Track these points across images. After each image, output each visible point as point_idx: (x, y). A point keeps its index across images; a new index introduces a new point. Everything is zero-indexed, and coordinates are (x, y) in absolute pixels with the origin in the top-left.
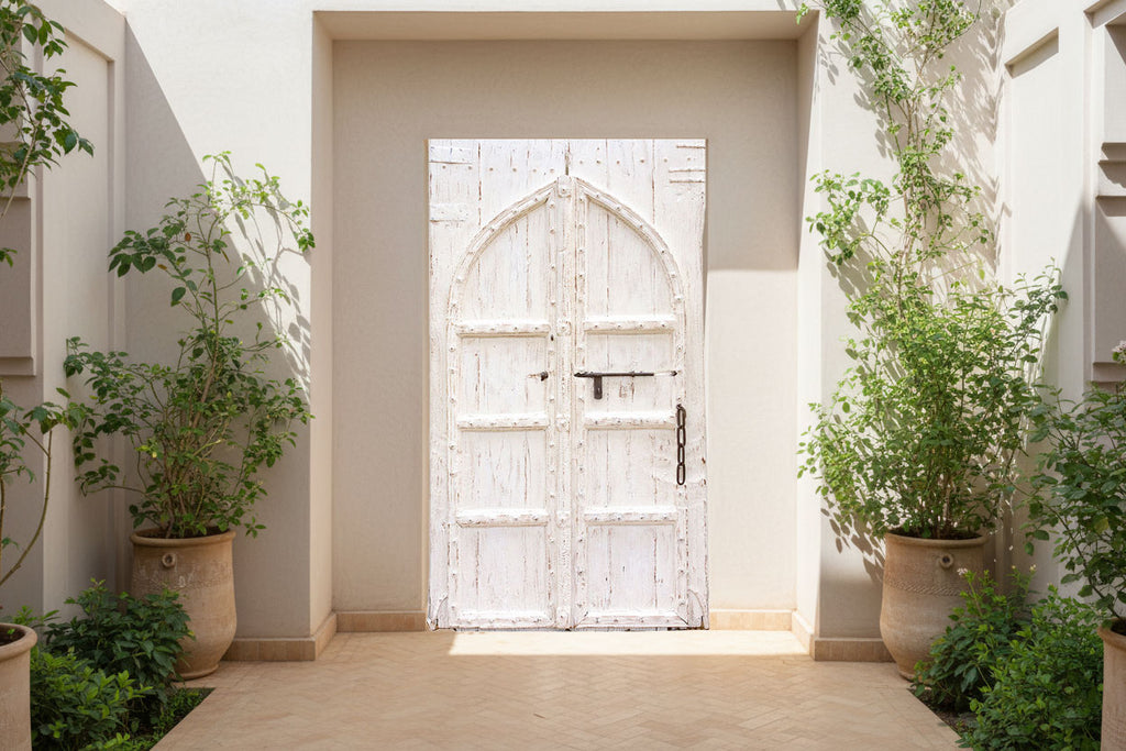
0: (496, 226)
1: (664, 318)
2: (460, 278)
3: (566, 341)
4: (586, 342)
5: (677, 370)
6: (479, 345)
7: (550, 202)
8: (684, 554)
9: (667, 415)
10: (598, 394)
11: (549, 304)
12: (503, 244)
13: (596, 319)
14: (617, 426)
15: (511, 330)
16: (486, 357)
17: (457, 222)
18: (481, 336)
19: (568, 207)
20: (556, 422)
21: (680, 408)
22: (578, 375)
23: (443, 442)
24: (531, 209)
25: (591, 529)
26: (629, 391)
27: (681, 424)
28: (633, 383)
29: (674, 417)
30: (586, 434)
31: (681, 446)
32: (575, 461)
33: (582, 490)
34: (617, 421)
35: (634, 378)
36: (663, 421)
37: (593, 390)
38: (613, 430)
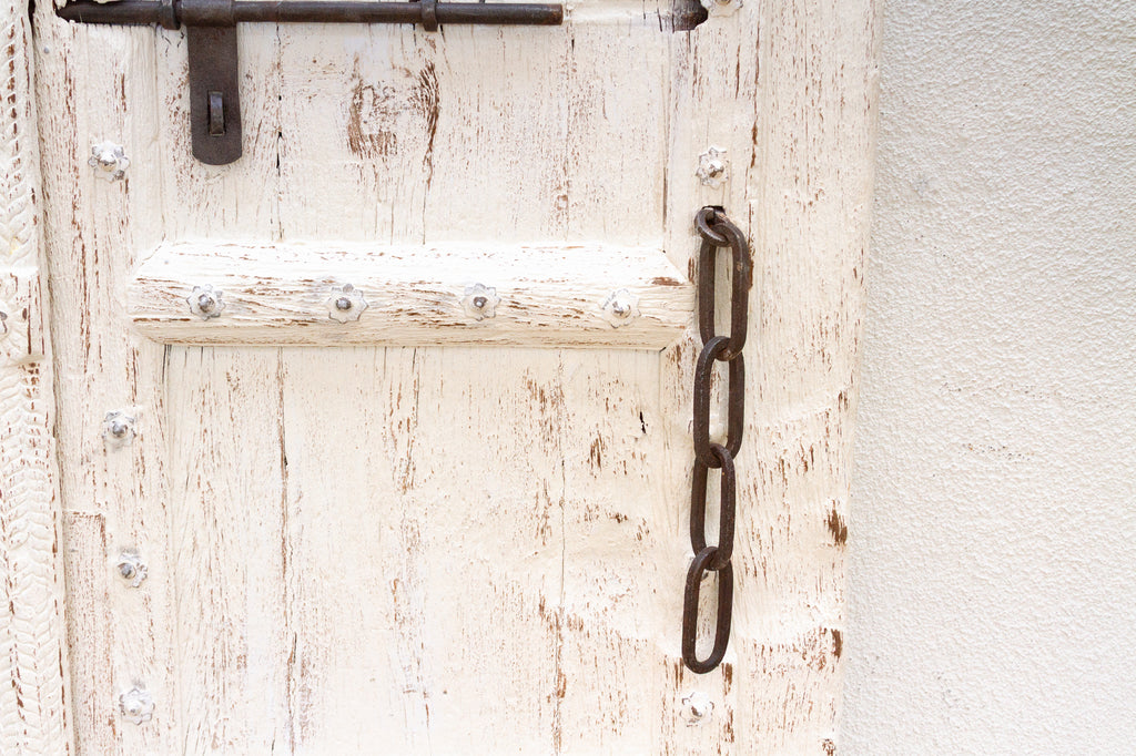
9: (643, 268)
10: (216, 133)
14: (332, 327)
21: (716, 232)
26: (406, 115)
27: (723, 329)
28: (431, 69)
29: (676, 284)
30: (147, 383)
31: (712, 458)
32: (87, 534)
33: (139, 684)
34: (333, 296)
35: (436, 36)
36: (610, 308)
37: (185, 105)
38: (304, 344)
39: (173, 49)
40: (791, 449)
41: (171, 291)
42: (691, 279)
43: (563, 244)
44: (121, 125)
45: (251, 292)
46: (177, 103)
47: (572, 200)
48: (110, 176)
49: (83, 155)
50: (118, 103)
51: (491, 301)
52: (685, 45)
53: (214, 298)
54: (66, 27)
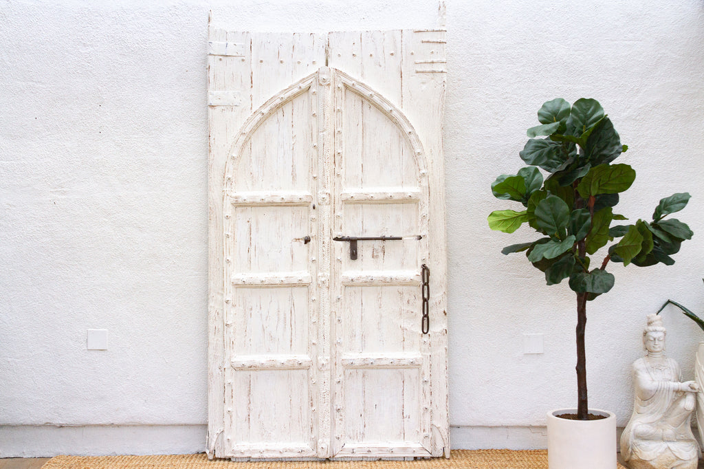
0: (265, 111)
1: (411, 190)
2: (234, 155)
3: (326, 210)
4: (343, 211)
5: (422, 234)
6: (251, 213)
7: (313, 90)
8: (428, 394)
9: (414, 273)
10: (354, 256)
11: (311, 177)
12: (271, 126)
13: (352, 191)
14: (370, 283)
15: (278, 200)
16: (257, 223)
17: (232, 107)
18: (253, 205)
19: (328, 93)
20: (317, 280)
21: (424, 268)
22: (337, 239)
23: (219, 297)
24: (296, 96)
25: (348, 372)
26: (380, 253)
27: (426, 281)
28: (384, 246)
29: (419, 275)
30: (343, 290)
31: (425, 300)
32: (334, 314)
33: (340, 339)
34: (370, 278)
35: (384, 242)
36: (410, 279)
37: (349, 252)
38: (366, 286)
39: (348, 244)
40: (437, 301)
41: (347, 278)
42: (421, 275)
43: (403, 270)
44: (341, 255)
45: (359, 278)
47: (404, 264)
48: (339, 262)
49: (336, 259)
50: (341, 251)
51: (393, 278)
52: (419, 242)
53: (353, 279)
54: (334, 241)
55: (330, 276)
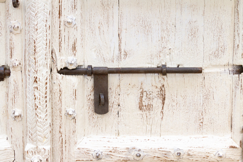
4: (78, 12)
22: (65, 71)
26: (156, 99)
28: (163, 86)
29: (236, 148)
34: (134, 153)
35: (165, 77)
36: (217, 155)
37: (92, 97)
39: (89, 81)
41: (87, 152)
42: (241, 146)
43: (201, 136)
44: (74, 104)
45: (111, 152)
46: (90, 97)
47: (204, 123)
48: (71, 118)
49: (63, 112)
50: (74, 97)
51: (182, 154)
52: (238, 79)
53: (100, 154)
54: (60, 76)
55: (52, 150)
